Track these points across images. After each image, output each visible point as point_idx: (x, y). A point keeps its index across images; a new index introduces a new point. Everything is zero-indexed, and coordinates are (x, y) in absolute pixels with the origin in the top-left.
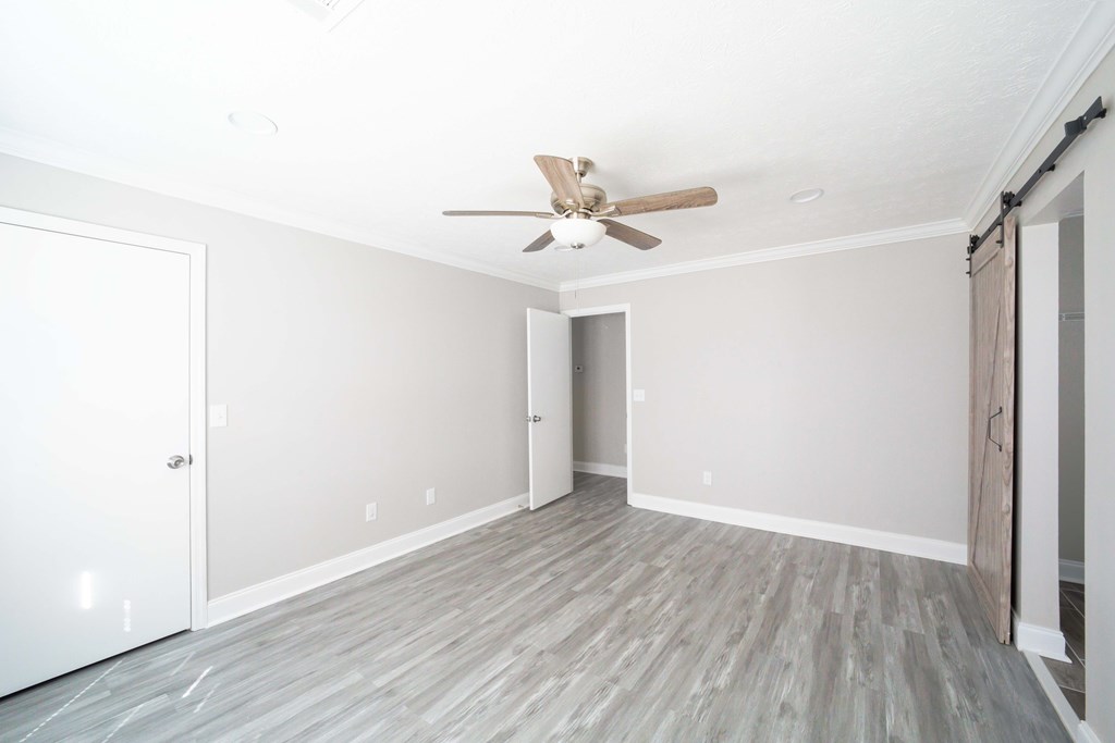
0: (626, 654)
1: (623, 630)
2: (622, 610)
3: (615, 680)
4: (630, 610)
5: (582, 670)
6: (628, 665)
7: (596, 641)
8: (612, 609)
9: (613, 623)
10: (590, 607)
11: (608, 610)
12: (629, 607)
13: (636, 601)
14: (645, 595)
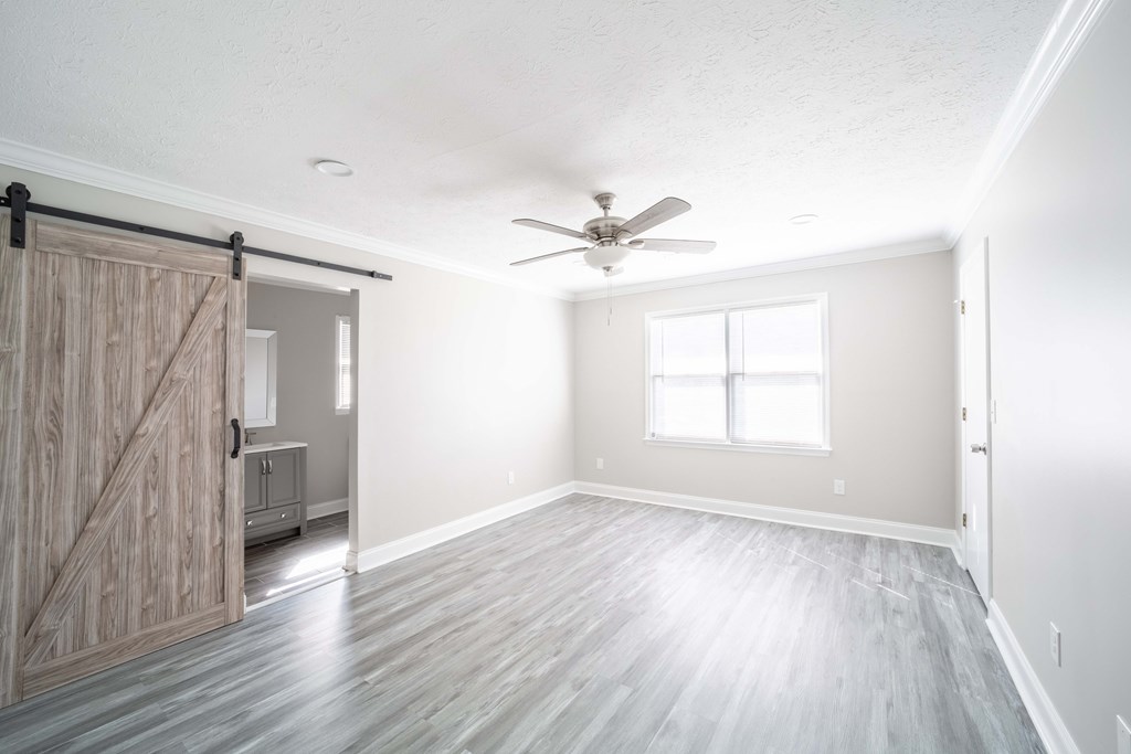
0: (571, 614)
1: (569, 632)
2: (564, 656)
3: (582, 598)
4: (555, 655)
5: (607, 603)
6: (571, 607)
7: (597, 623)
8: (577, 656)
9: (577, 640)
10: (604, 659)
11: (582, 655)
12: (555, 660)
13: (541, 670)
14: (528, 679)
